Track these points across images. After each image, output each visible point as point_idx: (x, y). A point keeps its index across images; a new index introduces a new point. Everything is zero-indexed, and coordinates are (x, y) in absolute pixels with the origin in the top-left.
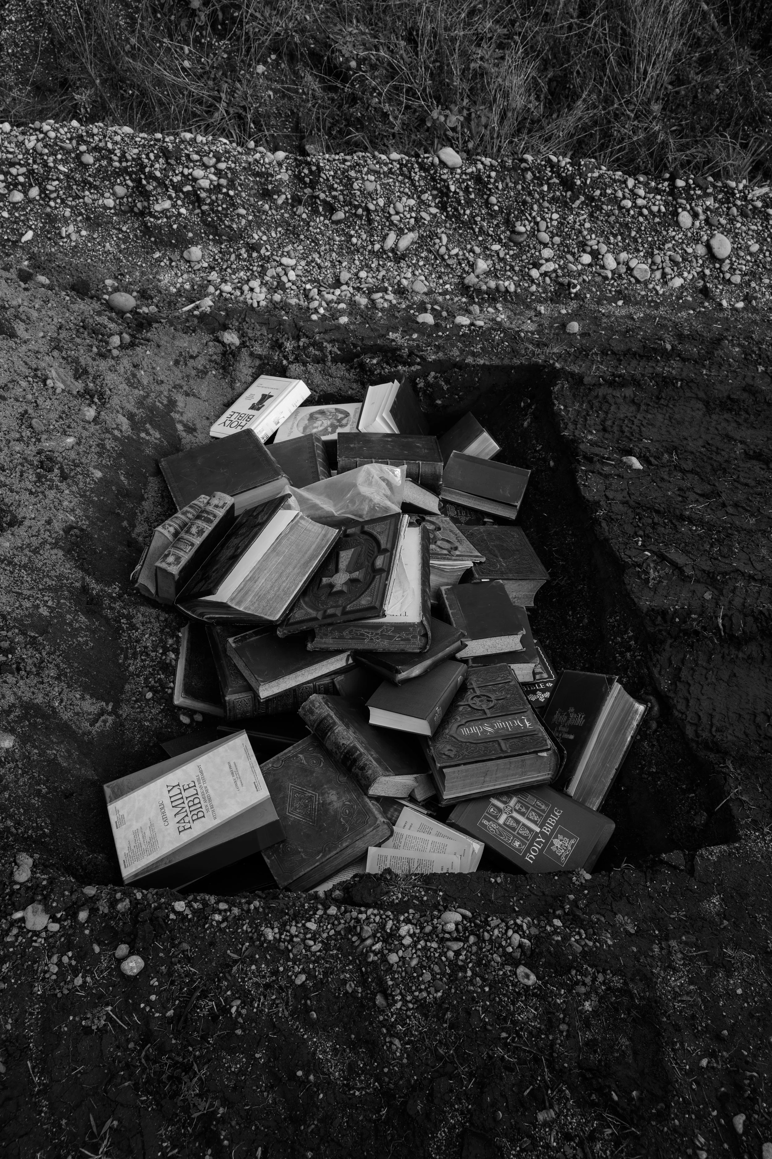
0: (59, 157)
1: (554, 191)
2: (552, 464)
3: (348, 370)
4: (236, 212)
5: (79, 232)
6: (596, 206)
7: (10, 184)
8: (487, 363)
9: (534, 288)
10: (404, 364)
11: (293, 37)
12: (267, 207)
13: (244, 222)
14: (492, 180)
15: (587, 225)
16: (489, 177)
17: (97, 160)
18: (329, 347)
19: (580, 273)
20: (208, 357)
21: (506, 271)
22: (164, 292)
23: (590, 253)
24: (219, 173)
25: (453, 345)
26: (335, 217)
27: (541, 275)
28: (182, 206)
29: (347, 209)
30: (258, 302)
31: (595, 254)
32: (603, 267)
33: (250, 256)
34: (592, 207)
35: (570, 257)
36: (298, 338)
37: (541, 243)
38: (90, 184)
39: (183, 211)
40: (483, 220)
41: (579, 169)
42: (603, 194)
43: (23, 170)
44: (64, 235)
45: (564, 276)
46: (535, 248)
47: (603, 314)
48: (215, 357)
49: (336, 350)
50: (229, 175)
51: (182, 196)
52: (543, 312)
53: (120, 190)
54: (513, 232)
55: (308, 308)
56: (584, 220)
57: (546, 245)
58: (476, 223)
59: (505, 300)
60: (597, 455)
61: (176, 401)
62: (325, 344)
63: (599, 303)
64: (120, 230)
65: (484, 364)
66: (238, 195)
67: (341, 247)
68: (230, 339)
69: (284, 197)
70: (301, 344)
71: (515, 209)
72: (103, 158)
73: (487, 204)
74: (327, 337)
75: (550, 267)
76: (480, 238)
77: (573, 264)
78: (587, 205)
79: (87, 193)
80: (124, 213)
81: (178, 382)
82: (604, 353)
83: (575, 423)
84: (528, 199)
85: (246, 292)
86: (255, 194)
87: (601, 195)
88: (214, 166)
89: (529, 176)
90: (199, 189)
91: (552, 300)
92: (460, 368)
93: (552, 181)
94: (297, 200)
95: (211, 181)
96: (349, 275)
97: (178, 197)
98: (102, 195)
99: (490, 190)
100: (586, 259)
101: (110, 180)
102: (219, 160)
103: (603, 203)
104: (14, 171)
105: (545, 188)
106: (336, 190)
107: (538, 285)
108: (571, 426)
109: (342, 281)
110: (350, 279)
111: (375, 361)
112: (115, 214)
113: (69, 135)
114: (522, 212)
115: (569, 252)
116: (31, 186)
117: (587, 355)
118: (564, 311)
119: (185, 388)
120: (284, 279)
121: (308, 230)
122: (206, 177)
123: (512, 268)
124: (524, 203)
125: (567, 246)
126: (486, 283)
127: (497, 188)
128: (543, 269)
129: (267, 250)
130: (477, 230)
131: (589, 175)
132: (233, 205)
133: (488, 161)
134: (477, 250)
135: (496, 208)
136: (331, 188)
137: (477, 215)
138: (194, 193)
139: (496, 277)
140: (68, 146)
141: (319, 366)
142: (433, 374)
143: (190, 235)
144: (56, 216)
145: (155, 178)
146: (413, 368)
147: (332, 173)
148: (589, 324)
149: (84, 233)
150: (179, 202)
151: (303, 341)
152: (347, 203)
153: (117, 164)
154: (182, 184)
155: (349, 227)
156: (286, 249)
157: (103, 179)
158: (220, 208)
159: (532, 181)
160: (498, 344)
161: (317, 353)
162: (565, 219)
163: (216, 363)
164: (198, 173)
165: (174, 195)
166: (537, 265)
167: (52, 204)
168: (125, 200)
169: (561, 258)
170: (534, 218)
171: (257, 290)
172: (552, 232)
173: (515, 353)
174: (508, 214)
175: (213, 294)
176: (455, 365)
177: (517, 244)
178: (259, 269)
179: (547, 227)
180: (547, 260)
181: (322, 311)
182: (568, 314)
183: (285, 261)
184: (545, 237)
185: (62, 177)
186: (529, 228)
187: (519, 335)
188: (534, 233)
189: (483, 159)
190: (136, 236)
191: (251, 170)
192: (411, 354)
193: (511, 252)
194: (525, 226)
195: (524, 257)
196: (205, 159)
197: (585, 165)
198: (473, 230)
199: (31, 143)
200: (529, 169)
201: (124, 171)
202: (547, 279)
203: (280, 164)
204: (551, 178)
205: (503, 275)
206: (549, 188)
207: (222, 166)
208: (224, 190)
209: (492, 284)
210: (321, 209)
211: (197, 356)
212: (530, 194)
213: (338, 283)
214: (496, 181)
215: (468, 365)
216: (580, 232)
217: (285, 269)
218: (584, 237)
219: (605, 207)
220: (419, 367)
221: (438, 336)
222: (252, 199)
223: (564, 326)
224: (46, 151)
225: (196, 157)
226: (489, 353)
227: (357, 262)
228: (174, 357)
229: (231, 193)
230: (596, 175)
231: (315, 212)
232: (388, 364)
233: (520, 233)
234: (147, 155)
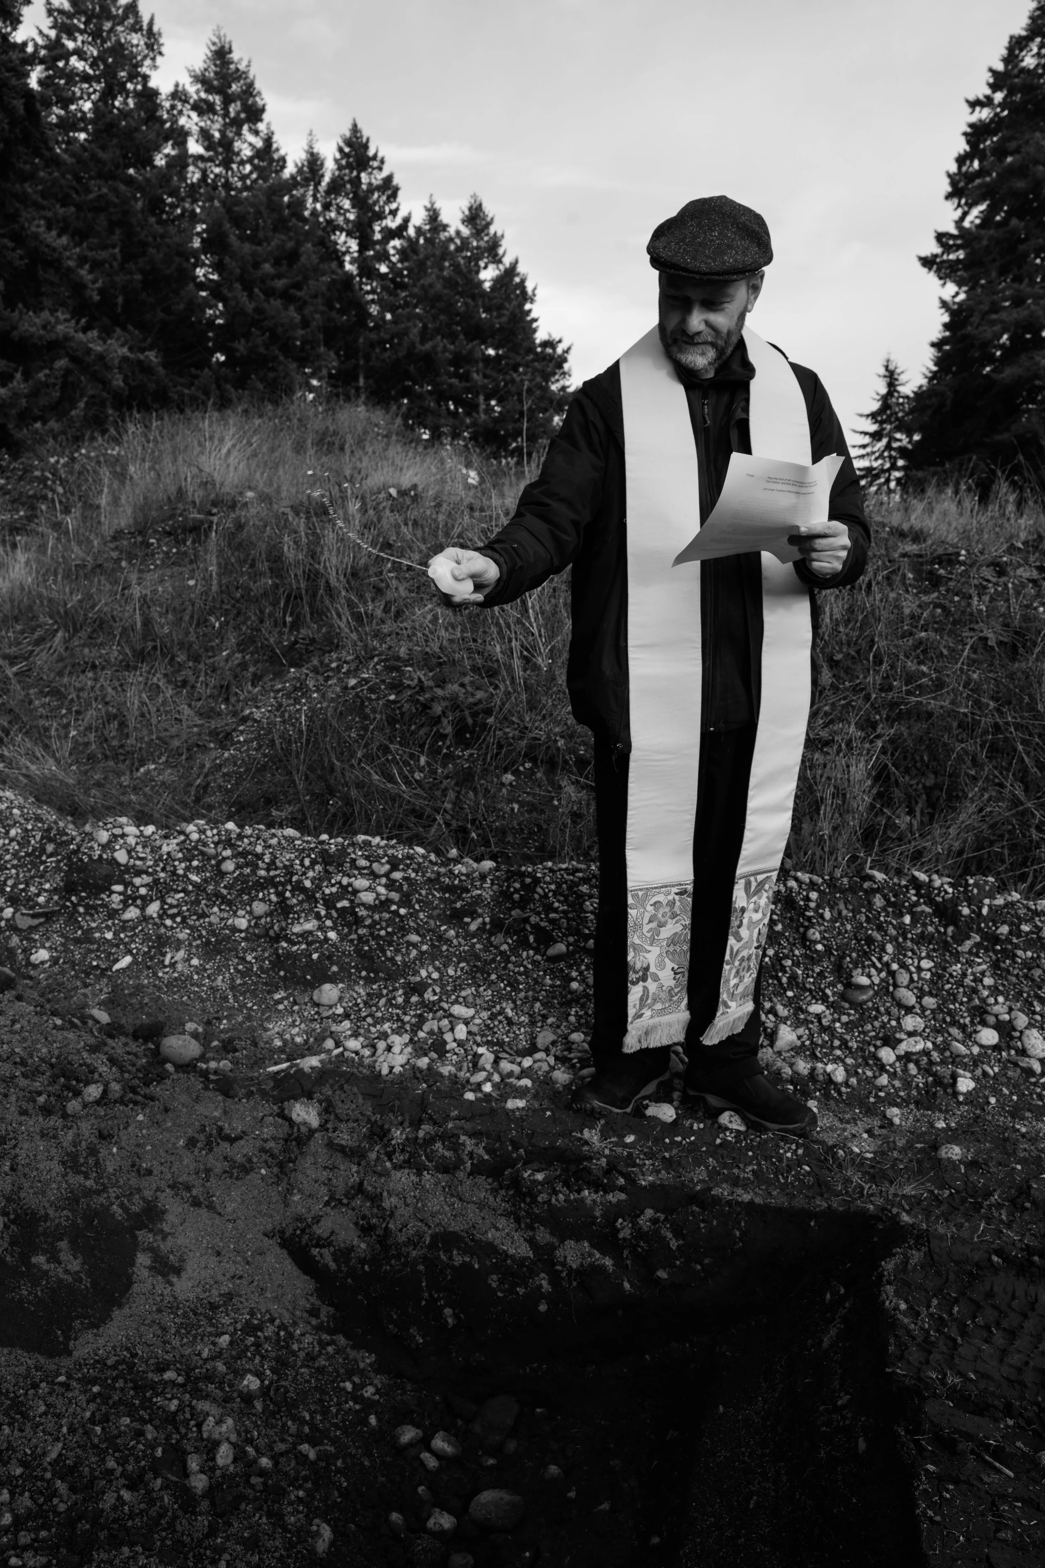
0: (195, 863)
1: (924, 925)
2: (862, 1445)
3: (494, 1192)
4: (406, 939)
5: (188, 960)
6: (1003, 951)
7: (130, 897)
8: (758, 1200)
9: (884, 1080)
10: (596, 1186)
11: (556, 741)
12: (452, 933)
13: (414, 953)
14: (812, 905)
15: (988, 981)
16: (807, 899)
17: (238, 867)
18: (468, 1143)
19: (976, 1061)
20: (258, 1143)
21: (832, 1048)
22: (262, 1044)
23: (995, 1027)
24: (391, 885)
25: (698, 1162)
26: (551, 952)
27: (899, 1058)
28: (332, 929)
29: (571, 939)
30: (392, 1068)
31: (1006, 1029)
32: (1023, 1052)
33: (407, 1001)
34: (996, 952)
35: (954, 1031)
36: (416, 1124)
37: (900, 1005)
38: (223, 897)
39: (332, 935)
40: (796, 964)
41: (966, 892)
42: (1015, 931)
43: (147, 879)
44: (167, 962)
45: (943, 1062)
46: (888, 1013)
47: (1023, 1136)
48: (272, 1144)
49: (481, 1151)
50: (405, 888)
51: (335, 914)
52: (897, 1121)
53: (259, 908)
54: (849, 985)
55: (468, 1081)
56: (983, 973)
57: (909, 1010)
58: (783, 969)
59: (827, 1096)
60: (968, 1437)
61: (164, 1212)
62: (463, 1138)
63: (1016, 1113)
64: (243, 960)
65: (751, 1202)
66: (414, 915)
67: (551, 994)
68: (303, 1114)
69: (480, 920)
70: (421, 1134)
71: (854, 950)
72: (247, 865)
73: (804, 941)
74: (468, 1126)
75: (918, 1045)
76: (790, 994)
77: (963, 1043)
78: (987, 950)
79: (216, 909)
80: (259, 937)
81: (183, 1178)
82: (1015, 1205)
83: (927, 1346)
84: (877, 936)
85: (380, 1051)
86: (439, 916)
87: (1011, 933)
88: (387, 875)
89: (878, 901)
90: (359, 905)
91: (917, 1103)
92: (702, 1206)
93: (919, 909)
94: (497, 926)
95: (378, 894)
96: (551, 1037)
97: (328, 916)
98: (235, 913)
99: (809, 919)
100: (989, 1036)
101: (249, 894)
102: (394, 868)
103: (1017, 947)
104: (137, 881)
105: (907, 919)
106: (556, 910)
107: (893, 1076)
108: (914, 1355)
109: (539, 1046)
110: (554, 1043)
111: (540, 1177)
112: (245, 939)
113: (216, 838)
114: (866, 955)
115: (954, 1023)
116: (152, 901)
117: (978, 1206)
118: (941, 1125)
119: (195, 1192)
120: (448, 1037)
121: (505, 968)
122: (369, 889)
123: (844, 1045)
124: (870, 940)
125: (950, 1013)
126: (791, 1065)
127: (822, 916)
128: (903, 1048)
129: (435, 994)
130: (784, 980)
131: (987, 901)
132: (402, 928)
133: (805, 877)
134: (782, 1011)
135: (819, 947)
136: (549, 908)
137: (786, 957)
138: (351, 911)
139: (814, 1057)
140: (211, 851)
141: (444, 1178)
142: (649, 1212)
143: (335, 968)
144: (169, 938)
145: (304, 890)
146: (610, 1197)
147: (553, 887)
148: (990, 1151)
149: (195, 962)
150: (329, 923)
151: (425, 1130)
152: (570, 931)
153: (262, 873)
154: (339, 897)
155: (570, 967)
156: (463, 993)
157: (242, 891)
158: (383, 933)
159: (884, 909)
160: (789, 1168)
161: (447, 1154)
162: (944, 969)
163: (272, 1156)
164: (361, 883)
165: (323, 913)
166: (891, 1041)
167: (168, 922)
168: (263, 921)
169: (938, 1031)
170: (887, 965)
171: (396, 1049)
172: (921, 989)
173: (821, 1186)
174: (842, 958)
175: (329, 1052)
176: (695, 1198)
177: (854, 1005)
178: (414, 1020)
179: (912, 980)
180: (910, 1034)
181: (487, 1088)
182: (949, 1128)
183: (458, 1010)
184: (909, 998)
185: (190, 888)
186: (877, 980)
187: (834, 1155)
188: (887, 989)
189: (799, 874)
190: (261, 968)
191: (439, 882)
192: (612, 1168)
193: (845, 1019)
194: (869, 976)
195: (869, 1027)
196: (375, 866)
197: (976, 885)
198: (779, 980)
199: (170, 846)
200: (878, 890)
201: (270, 882)
202: (912, 1068)
203: (483, 877)
204: (917, 904)
205: (826, 1055)
206: (914, 921)
207: (397, 875)
208: (394, 908)
209: (803, 1066)
210: (531, 939)
211: (238, 1138)
212: (880, 928)
213: (532, 1050)
214: (819, 906)
215: (717, 1200)
216: (975, 991)
217: (454, 1020)
218: (983, 1000)
219: (1020, 953)
220: (623, 1196)
221: (673, 1142)
222: (432, 922)
223: (935, 1147)
224: (180, 855)
225: (363, 863)
226: (769, 1183)
227: (572, 1019)
228: (190, 1132)
229: (402, 911)
230: (1000, 901)
231: (523, 944)
232: (566, 1184)
233: (861, 988)
234: (302, 861)
